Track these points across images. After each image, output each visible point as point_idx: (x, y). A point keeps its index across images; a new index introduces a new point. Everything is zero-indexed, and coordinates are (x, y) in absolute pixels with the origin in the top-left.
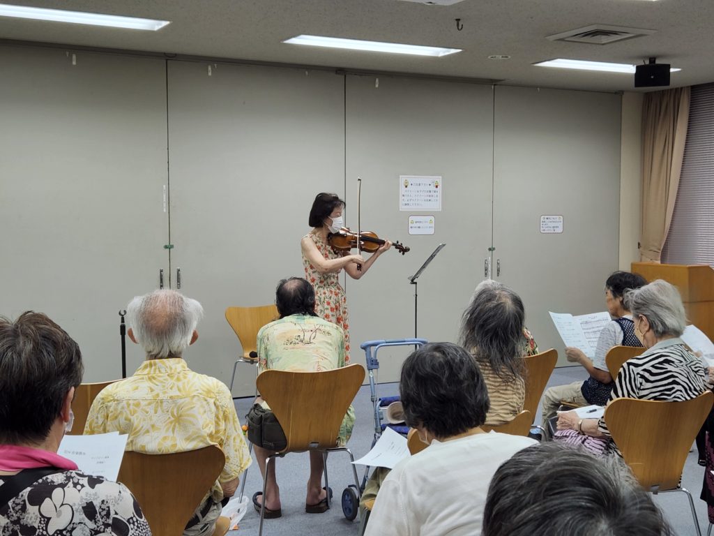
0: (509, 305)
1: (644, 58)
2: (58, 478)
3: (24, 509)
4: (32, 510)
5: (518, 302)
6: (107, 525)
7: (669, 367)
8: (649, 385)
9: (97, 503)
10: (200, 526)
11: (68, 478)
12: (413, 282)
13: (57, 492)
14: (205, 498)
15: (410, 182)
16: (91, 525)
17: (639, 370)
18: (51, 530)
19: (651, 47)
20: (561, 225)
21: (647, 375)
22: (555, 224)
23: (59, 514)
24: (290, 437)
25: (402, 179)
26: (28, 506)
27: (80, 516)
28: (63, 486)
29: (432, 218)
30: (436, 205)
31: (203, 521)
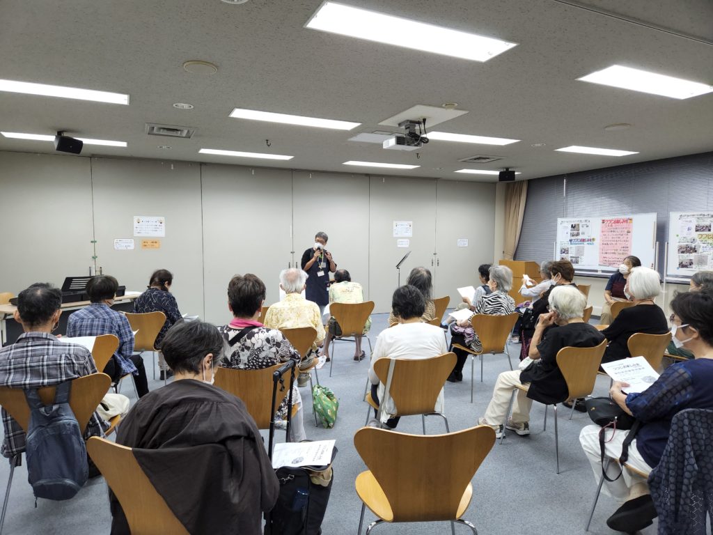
0: (425, 274)
1: (503, 168)
2: (256, 330)
3: (245, 340)
4: (248, 341)
5: (429, 273)
6: (274, 345)
7: (499, 300)
8: (490, 306)
9: (270, 338)
10: (307, 361)
11: (260, 330)
12: (398, 268)
13: (256, 335)
14: (309, 350)
15: (398, 224)
16: (269, 345)
17: (486, 300)
18: (256, 348)
19: (506, 163)
20: (467, 243)
21: (490, 303)
22: (464, 243)
23: (258, 342)
24: (343, 330)
25: (395, 223)
26: (247, 340)
27: (265, 343)
28: (258, 333)
29: (407, 240)
30: (410, 234)
31: (308, 359)
